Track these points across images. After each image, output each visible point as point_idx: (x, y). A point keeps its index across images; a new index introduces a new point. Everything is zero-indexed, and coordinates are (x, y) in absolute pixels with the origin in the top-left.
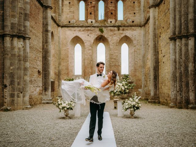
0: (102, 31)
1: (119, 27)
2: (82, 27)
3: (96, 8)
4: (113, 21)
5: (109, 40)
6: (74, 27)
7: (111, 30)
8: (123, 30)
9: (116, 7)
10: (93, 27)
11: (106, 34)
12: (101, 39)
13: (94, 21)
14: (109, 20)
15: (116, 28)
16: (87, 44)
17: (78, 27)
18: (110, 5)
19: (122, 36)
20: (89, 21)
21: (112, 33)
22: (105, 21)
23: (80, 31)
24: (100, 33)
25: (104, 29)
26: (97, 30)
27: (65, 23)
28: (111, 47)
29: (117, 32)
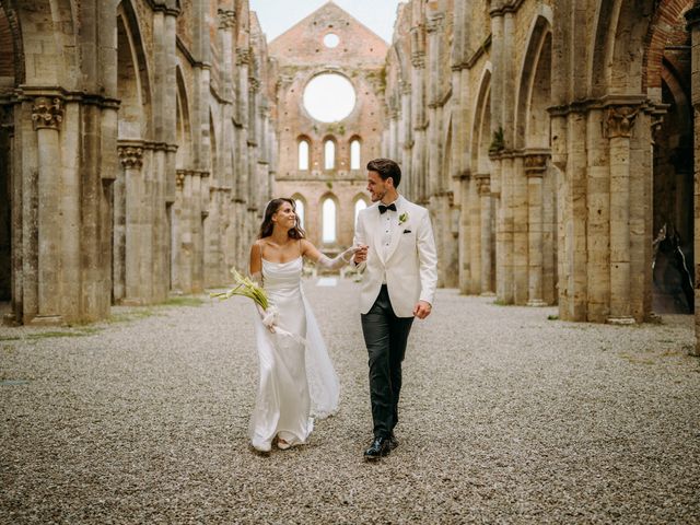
0: (330, 186)
1: (352, 181)
2: (304, 180)
3: (322, 154)
4: (345, 173)
5: (339, 197)
6: (293, 180)
7: (343, 185)
8: (358, 185)
9: (349, 154)
10: (320, 180)
11: (335, 190)
12: (329, 195)
13: (320, 173)
14: (340, 172)
15: (349, 183)
16: (310, 203)
17: (299, 180)
18: (341, 151)
19: (357, 192)
20: (314, 172)
21: (342, 189)
22: (335, 171)
23: (301, 185)
24: (328, 189)
25: (333, 184)
26: (324, 184)
27: (283, 175)
28: (342, 207)
29: (350, 188)
